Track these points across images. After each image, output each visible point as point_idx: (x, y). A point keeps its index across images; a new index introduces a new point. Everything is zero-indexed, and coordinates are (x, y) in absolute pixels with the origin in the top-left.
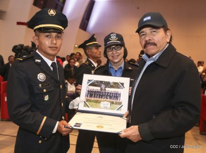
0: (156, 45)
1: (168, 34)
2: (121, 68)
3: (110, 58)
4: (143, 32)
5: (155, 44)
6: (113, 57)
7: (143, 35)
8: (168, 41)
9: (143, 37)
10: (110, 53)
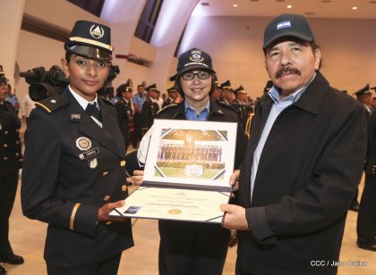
0: (300, 74)
1: (317, 55)
2: (206, 110)
3: (188, 91)
4: (276, 49)
5: (297, 72)
6: (192, 90)
7: (276, 54)
8: (317, 67)
9: (275, 57)
10: (188, 84)
